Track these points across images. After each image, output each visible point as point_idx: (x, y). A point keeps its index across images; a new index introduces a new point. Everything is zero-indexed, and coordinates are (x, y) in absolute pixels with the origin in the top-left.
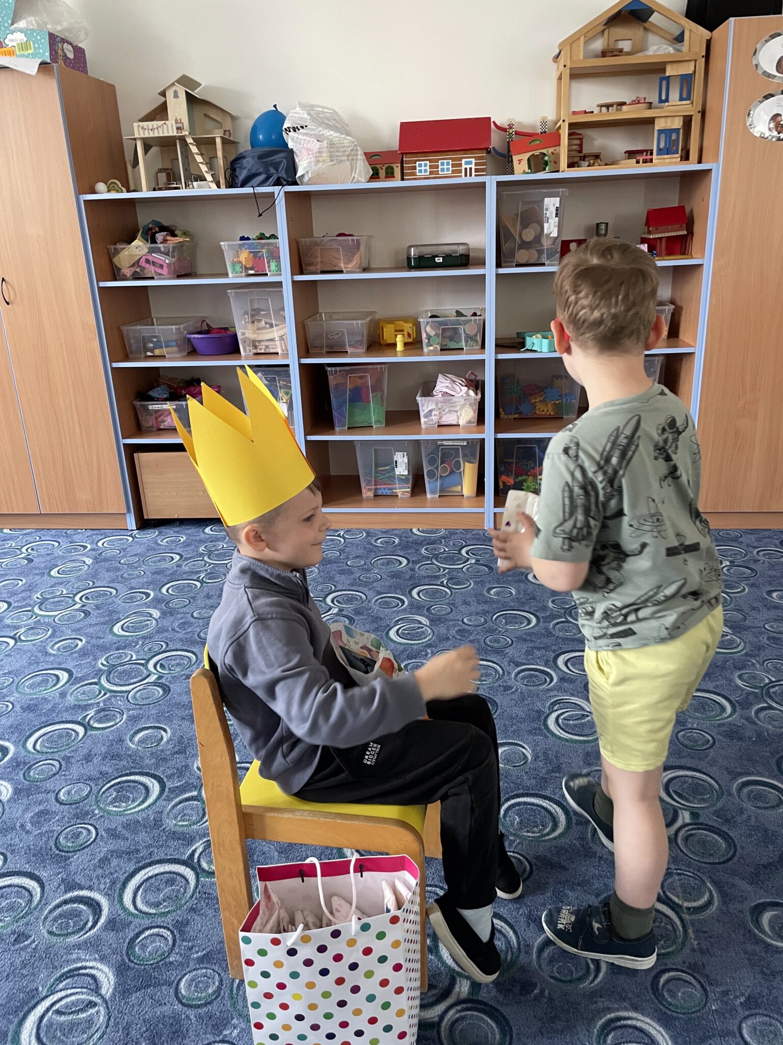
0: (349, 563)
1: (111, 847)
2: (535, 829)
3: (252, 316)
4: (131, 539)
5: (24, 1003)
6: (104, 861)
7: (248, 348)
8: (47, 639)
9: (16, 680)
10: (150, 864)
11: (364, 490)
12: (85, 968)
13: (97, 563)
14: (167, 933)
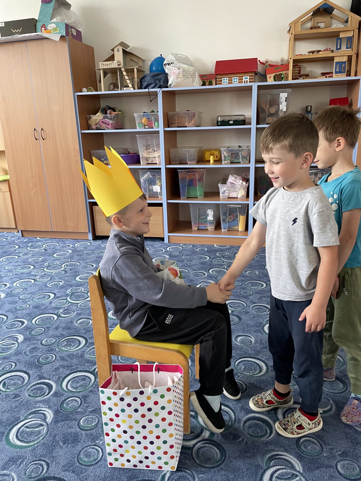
0: (183, 257)
1: (61, 364)
2: (251, 372)
3: (146, 147)
4: (89, 244)
5: (13, 422)
6: (57, 369)
7: (144, 161)
8: (48, 281)
9: (32, 296)
10: (76, 372)
11: (193, 227)
12: (41, 410)
13: (74, 252)
14: (78, 400)
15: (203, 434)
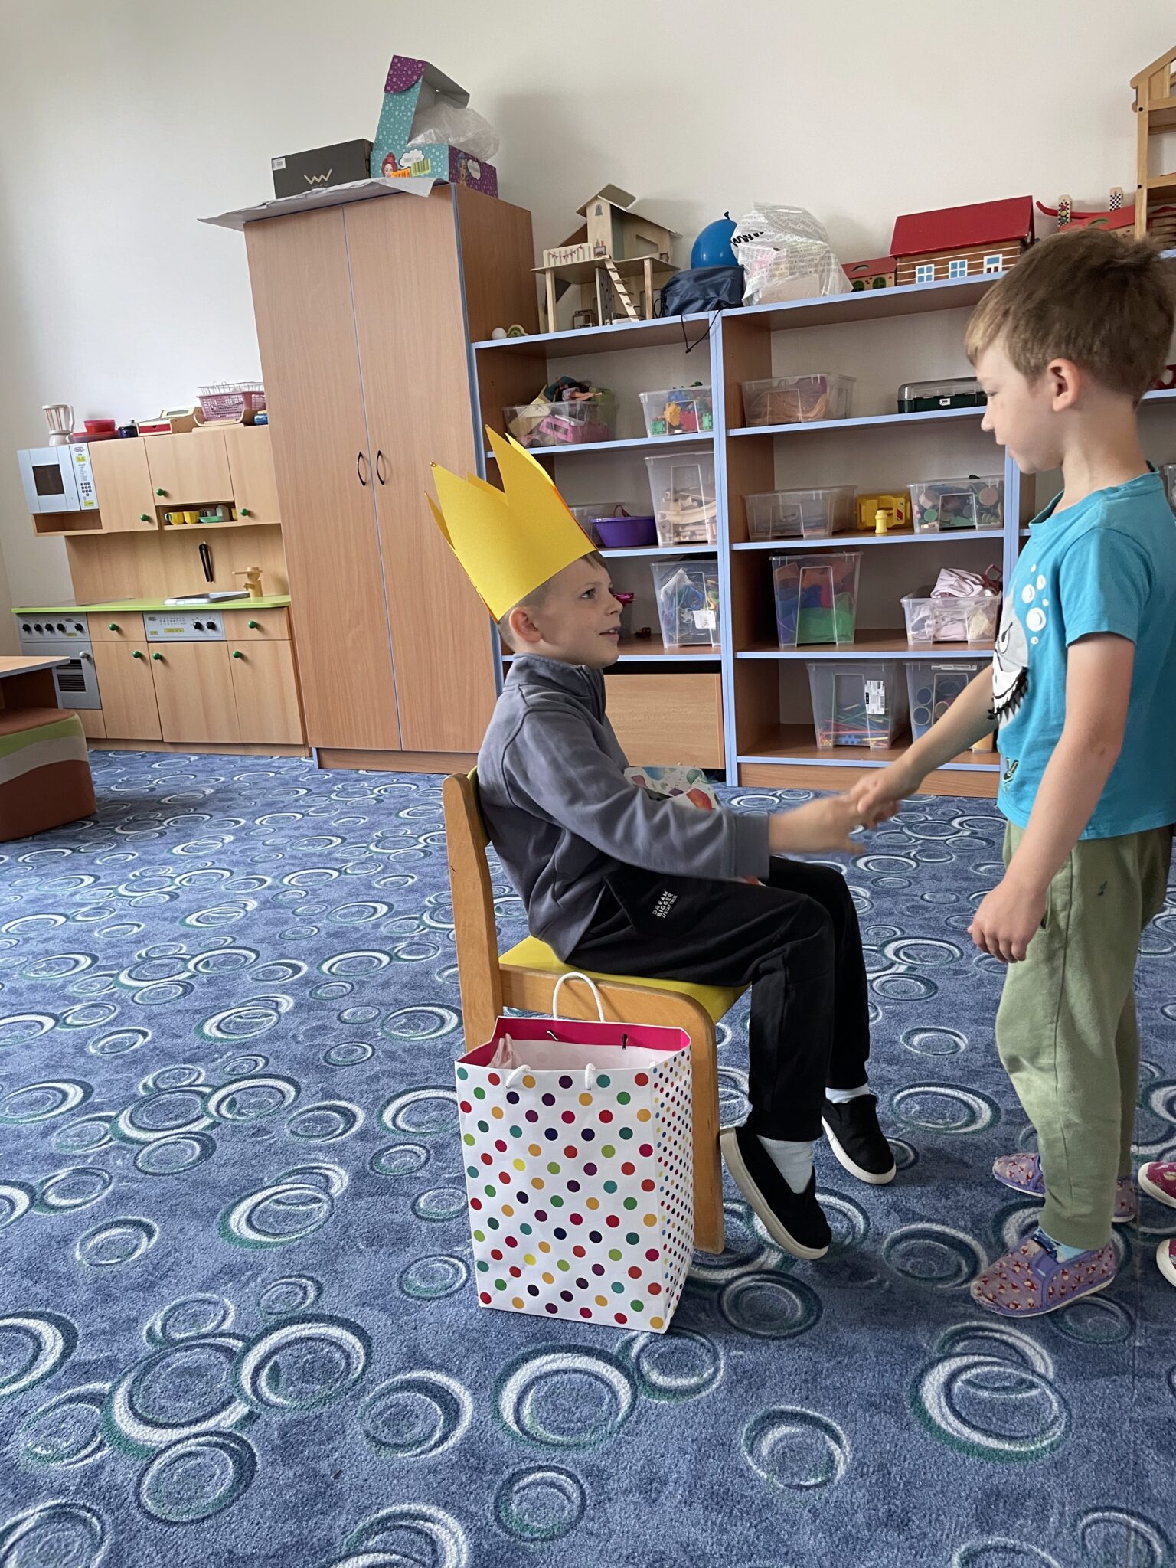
1: (385, 1067)
2: (940, 1121)
3: (677, 493)
5: (244, 1189)
6: (374, 1078)
7: (667, 536)
8: (375, 874)
10: (423, 1088)
11: (819, 738)
12: (321, 1168)
14: (422, 1152)
15: (762, 1259)
